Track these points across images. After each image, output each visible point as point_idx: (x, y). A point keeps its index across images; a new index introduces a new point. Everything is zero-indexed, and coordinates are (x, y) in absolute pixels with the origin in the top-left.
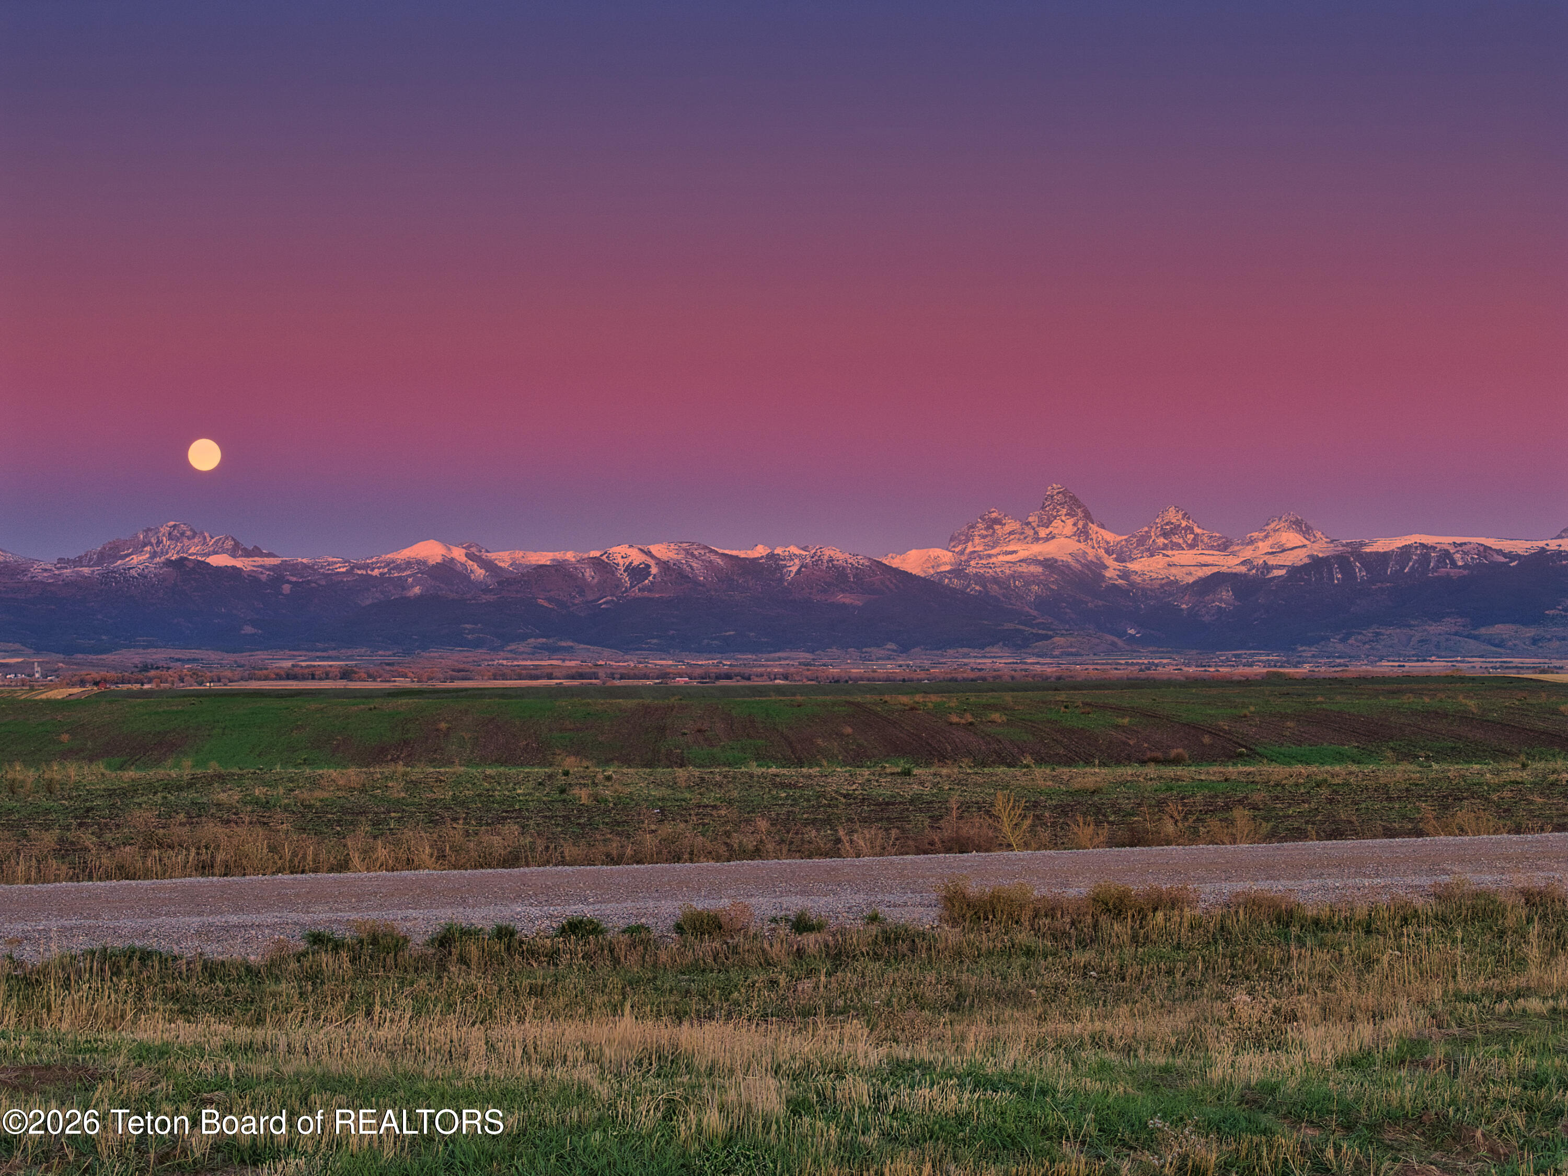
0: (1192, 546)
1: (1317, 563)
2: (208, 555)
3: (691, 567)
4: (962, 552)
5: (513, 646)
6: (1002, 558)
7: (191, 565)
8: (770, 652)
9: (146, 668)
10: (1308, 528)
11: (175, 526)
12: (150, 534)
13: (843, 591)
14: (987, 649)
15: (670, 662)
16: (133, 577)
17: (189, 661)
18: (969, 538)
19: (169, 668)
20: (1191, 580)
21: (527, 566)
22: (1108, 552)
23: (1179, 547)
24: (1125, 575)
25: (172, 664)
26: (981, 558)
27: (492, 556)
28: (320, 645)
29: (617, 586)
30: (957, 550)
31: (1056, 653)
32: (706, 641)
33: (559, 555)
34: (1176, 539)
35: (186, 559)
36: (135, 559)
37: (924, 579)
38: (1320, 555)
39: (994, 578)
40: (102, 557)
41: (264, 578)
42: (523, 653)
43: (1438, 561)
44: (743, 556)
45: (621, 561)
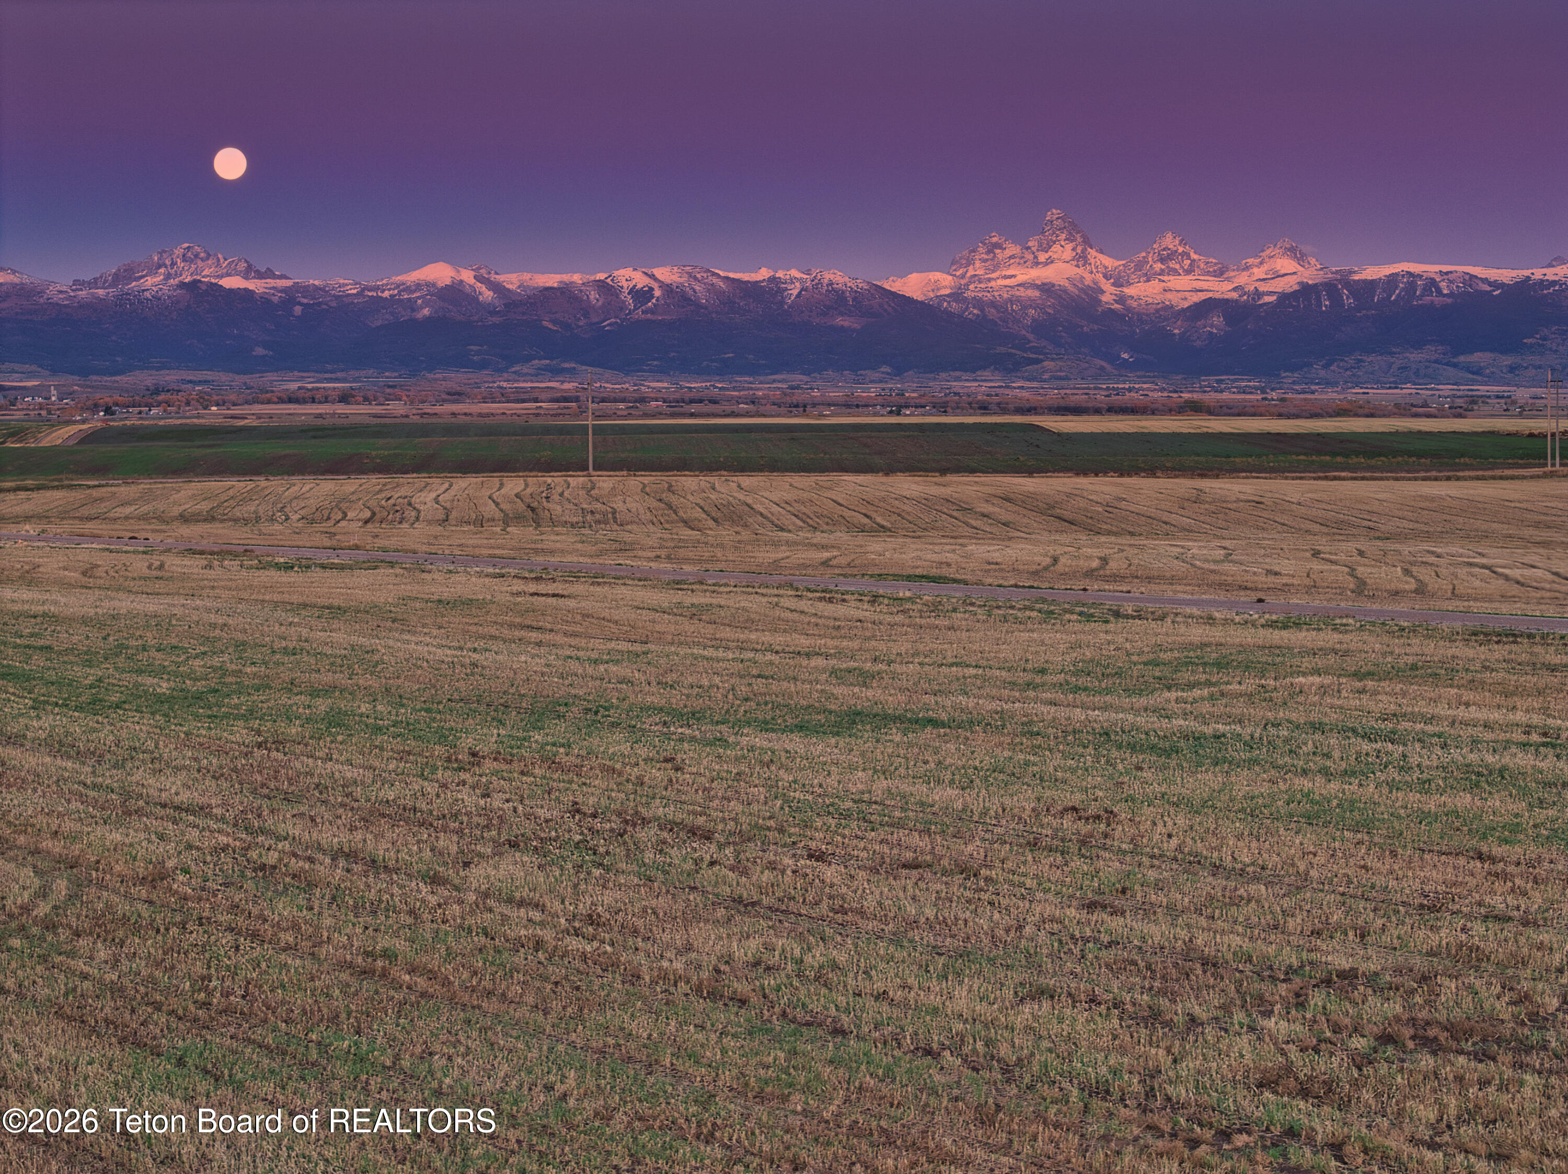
0: (1188, 272)
1: (1306, 290)
2: (221, 277)
3: (694, 291)
4: (963, 276)
5: (516, 368)
6: (1001, 282)
7: (204, 287)
8: (767, 374)
9: (157, 391)
10: (1303, 255)
11: (189, 248)
12: (165, 255)
13: (842, 314)
14: (979, 373)
15: (666, 385)
16: (147, 299)
17: (200, 383)
18: (970, 262)
19: (179, 391)
20: (1186, 305)
21: (534, 288)
22: (1105, 276)
23: (1175, 272)
24: (1121, 299)
25: (183, 387)
26: (980, 282)
27: (500, 278)
28: (329, 367)
29: (621, 309)
30: (958, 273)
31: (1046, 376)
32: (705, 363)
33: (566, 278)
34: (1173, 264)
35: (200, 281)
36: (150, 281)
37: (922, 303)
38: (1310, 282)
39: (992, 302)
40: (117, 278)
41: (275, 299)
42: (526, 374)
43: (1424, 289)
44: (746, 279)
45: (625, 284)
